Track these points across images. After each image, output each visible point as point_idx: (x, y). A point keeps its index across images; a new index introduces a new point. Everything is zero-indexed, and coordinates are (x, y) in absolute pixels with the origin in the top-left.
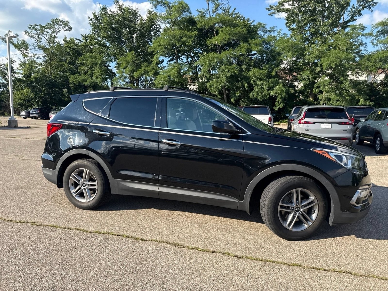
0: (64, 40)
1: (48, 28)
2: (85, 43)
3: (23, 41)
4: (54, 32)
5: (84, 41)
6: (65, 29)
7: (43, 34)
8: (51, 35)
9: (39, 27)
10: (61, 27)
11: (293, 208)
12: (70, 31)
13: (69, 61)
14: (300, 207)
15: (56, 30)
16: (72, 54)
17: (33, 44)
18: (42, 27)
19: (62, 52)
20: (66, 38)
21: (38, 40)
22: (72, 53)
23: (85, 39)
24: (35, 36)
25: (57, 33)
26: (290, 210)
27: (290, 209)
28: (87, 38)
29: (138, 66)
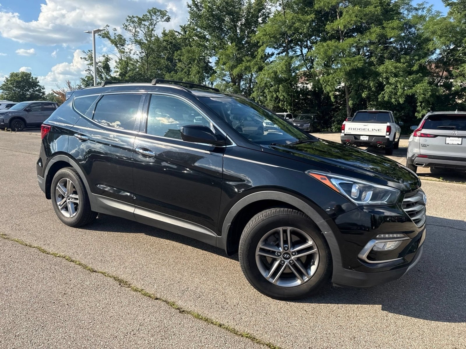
0: (162, 34)
1: (144, 20)
2: (184, 36)
3: (120, 36)
4: (151, 24)
5: (183, 34)
6: (163, 20)
7: (141, 27)
8: (148, 28)
9: (136, 19)
10: (159, 18)
11: (279, 254)
12: (168, 22)
13: (167, 57)
14: (291, 254)
15: (154, 22)
16: (169, 49)
17: (130, 39)
18: (139, 19)
19: (159, 47)
20: (164, 31)
21: (135, 35)
22: (169, 48)
23: (184, 30)
24: (133, 30)
25: (155, 25)
26: (276, 256)
27: (276, 254)
28: (186, 30)
29: (239, 61)
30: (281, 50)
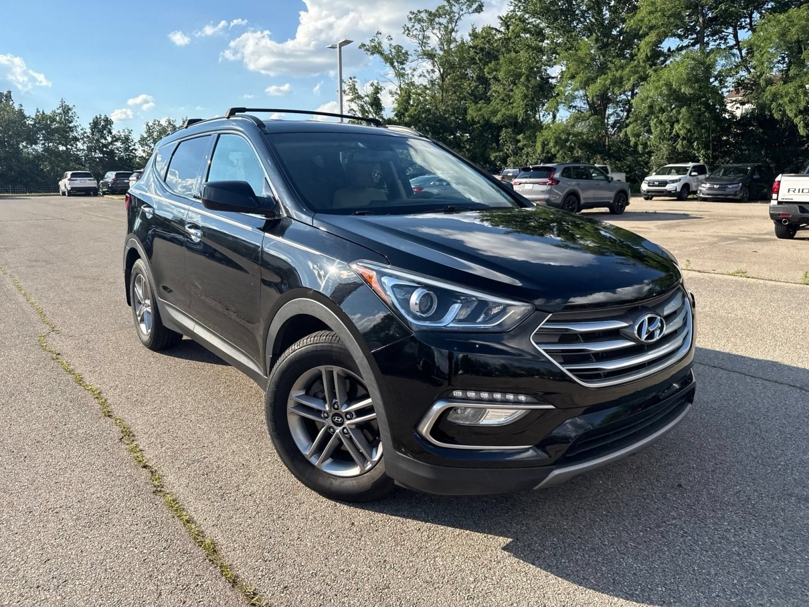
0: (470, 35)
1: (440, 16)
2: (504, 34)
3: (398, 48)
4: (451, 21)
5: (503, 31)
6: (471, 10)
7: (433, 28)
8: (446, 28)
9: (424, 16)
10: (464, 7)
11: (325, 415)
12: (479, 12)
13: (477, 75)
14: (343, 415)
15: (455, 16)
16: (478, 62)
17: (416, 51)
18: (430, 14)
19: (462, 59)
20: (474, 30)
21: (423, 43)
22: (479, 58)
23: (506, 24)
24: (419, 35)
25: (456, 22)
28: (509, 23)
30: (692, 39)
